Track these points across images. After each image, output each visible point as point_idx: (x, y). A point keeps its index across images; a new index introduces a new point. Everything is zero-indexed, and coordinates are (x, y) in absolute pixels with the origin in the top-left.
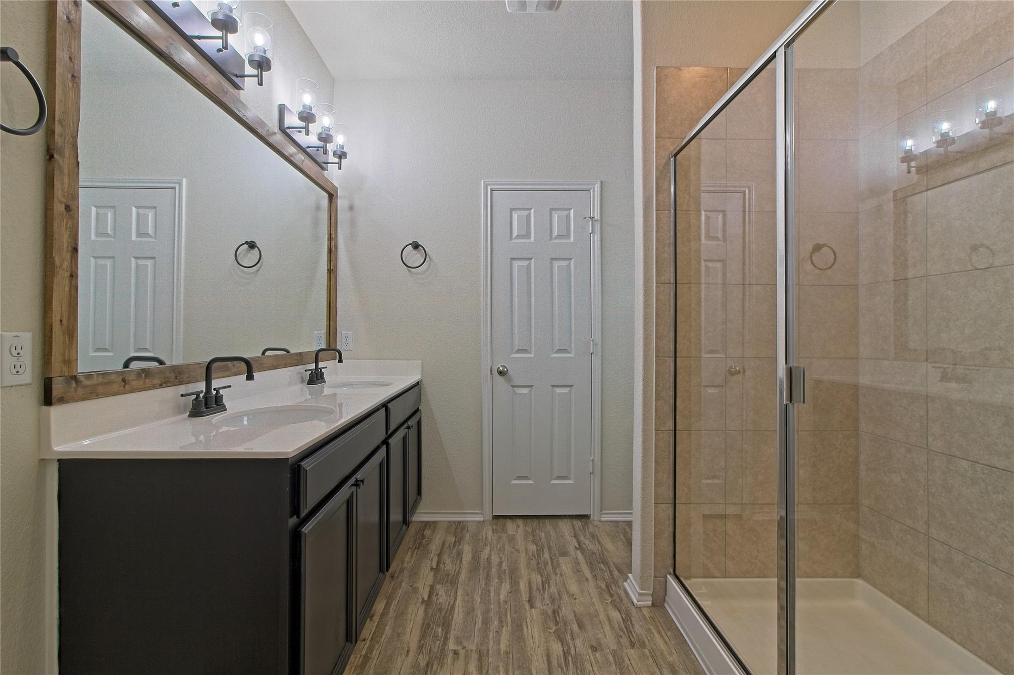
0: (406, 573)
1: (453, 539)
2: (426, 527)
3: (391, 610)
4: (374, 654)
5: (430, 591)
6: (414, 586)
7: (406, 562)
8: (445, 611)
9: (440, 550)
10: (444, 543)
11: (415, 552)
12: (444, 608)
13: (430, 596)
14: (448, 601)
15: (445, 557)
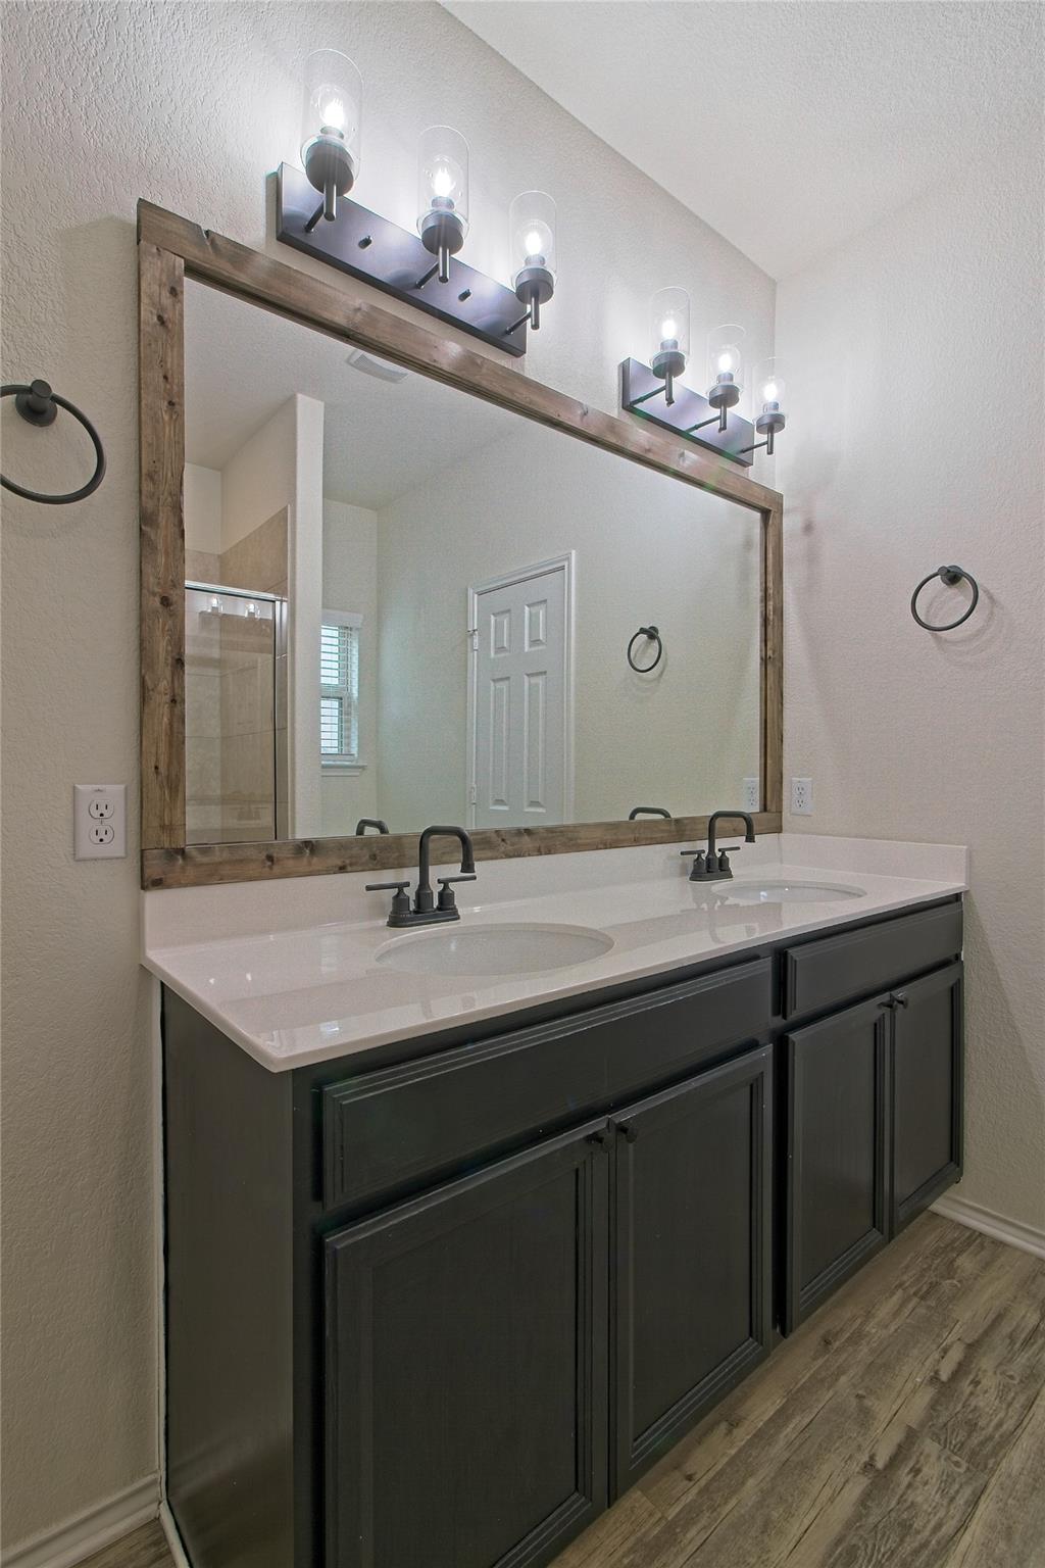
0: (864, 1350)
1: (1033, 1319)
2: (969, 1245)
3: (782, 1436)
4: (689, 1536)
5: (900, 1446)
6: (867, 1403)
7: (876, 1320)
8: (916, 1544)
9: (981, 1331)
10: (999, 1317)
11: (910, 1306)
12: (918, 1532)
13: (894, 1461)
14: (941, 1514)
15: (986, 1363)
